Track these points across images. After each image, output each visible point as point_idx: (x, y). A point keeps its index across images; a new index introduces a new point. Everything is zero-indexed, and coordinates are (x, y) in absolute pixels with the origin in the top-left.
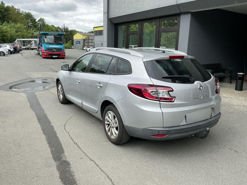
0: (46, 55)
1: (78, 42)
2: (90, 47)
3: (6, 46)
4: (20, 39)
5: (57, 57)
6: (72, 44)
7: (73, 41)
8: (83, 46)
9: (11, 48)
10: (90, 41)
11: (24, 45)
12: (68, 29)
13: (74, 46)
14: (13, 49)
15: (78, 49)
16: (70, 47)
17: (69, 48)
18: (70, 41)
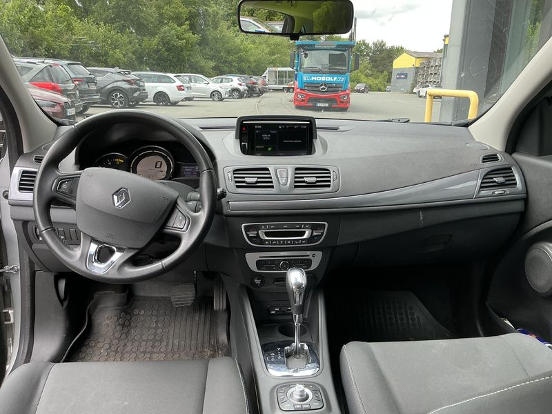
0: (303, 100)
1: (403, 74)
2: (428, 86)
3: (232, 81)
4: (274, 69)
5: (327, 105)
6: (389, 81)
7: (390, 73)
8: (413, 84)
9: (241, 85)
10: (432, 70)
11: (281, 83)
12: (384, 45)
13: (392, 84)
14: (246, 88)
15: (401, 91)
16: (382, 88)
17: (380, 90)
18: (385, 73)
